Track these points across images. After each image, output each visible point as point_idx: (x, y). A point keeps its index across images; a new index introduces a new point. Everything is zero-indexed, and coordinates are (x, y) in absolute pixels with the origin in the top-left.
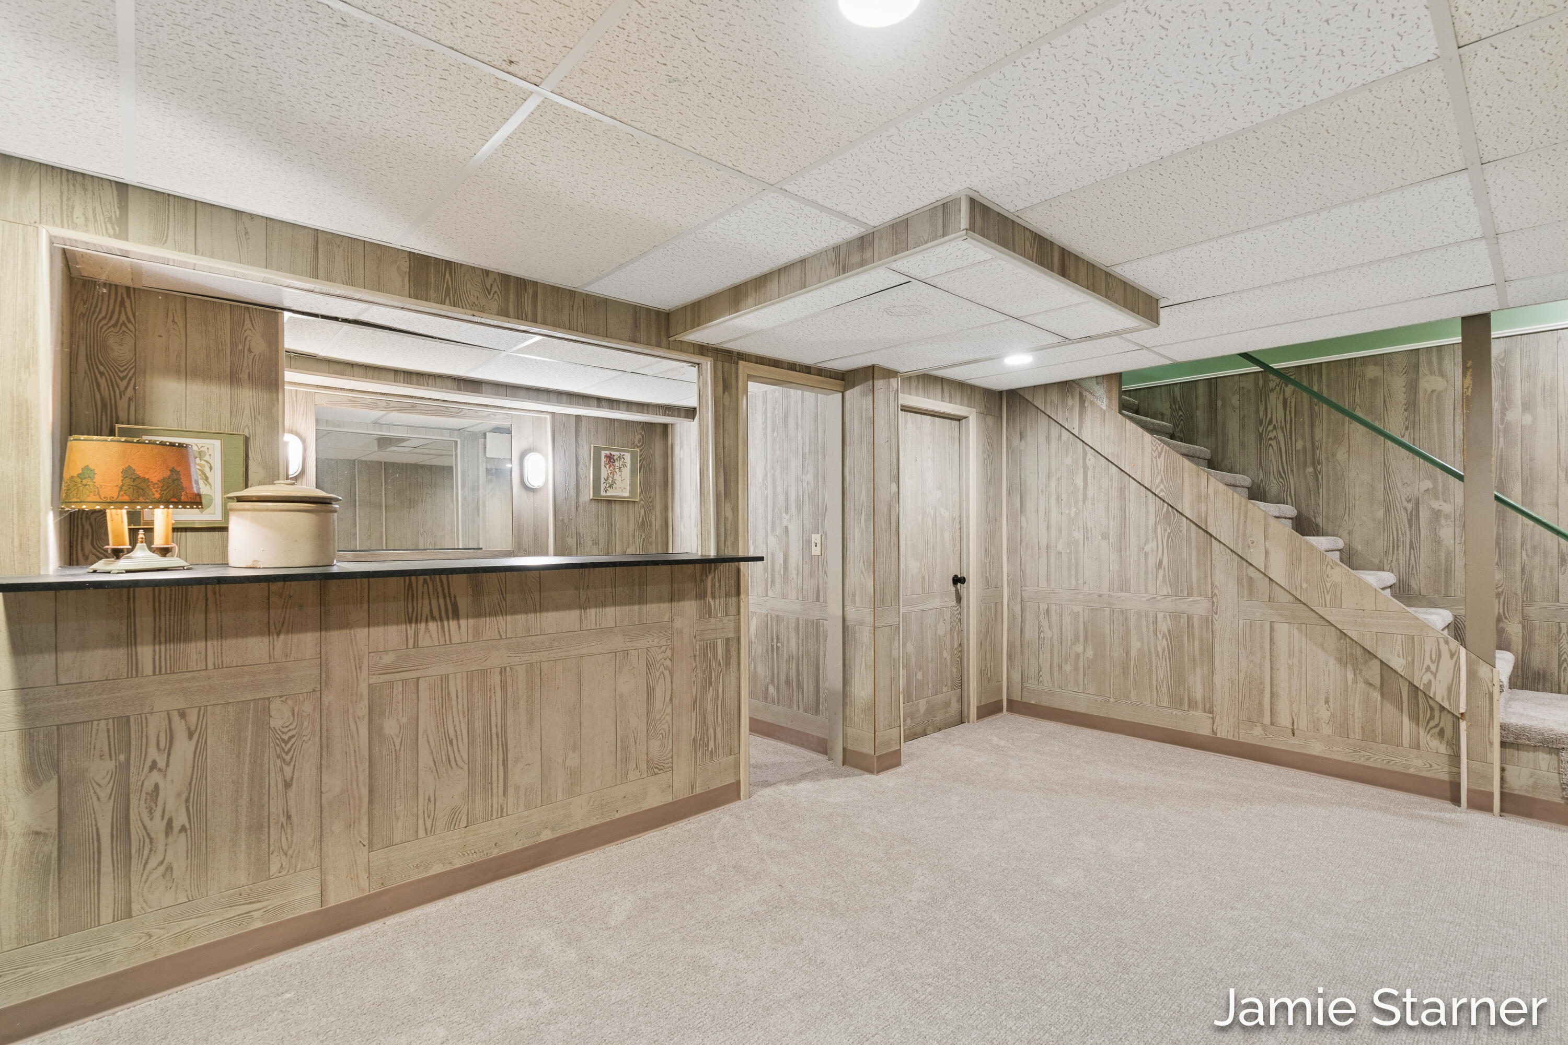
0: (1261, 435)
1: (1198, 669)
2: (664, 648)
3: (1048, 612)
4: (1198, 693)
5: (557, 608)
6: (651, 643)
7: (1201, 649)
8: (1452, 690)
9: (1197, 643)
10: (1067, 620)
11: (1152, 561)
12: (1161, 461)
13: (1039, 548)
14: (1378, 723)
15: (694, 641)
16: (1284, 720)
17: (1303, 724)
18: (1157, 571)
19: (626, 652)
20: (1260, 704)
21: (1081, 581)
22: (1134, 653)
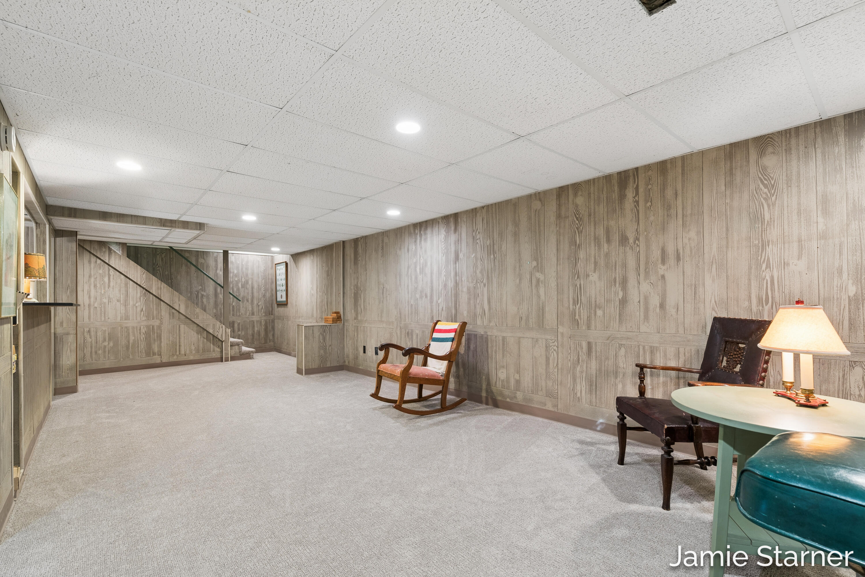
0: (154, 268)
1: (156, 343)
3: (89, 331)
4: (156, 350)
7: (157, 336)
8: (222, 335)
9: (156, 334)
10: (99, 334)
11: (139, 309)
12: (144, 276)
13: (84, 306)
14: (206, 347)
16: (183, 352)
17: (188, 352)
18: (141, 312)
20: (176, 349)
21: (106, 318)
22: (131, 341)
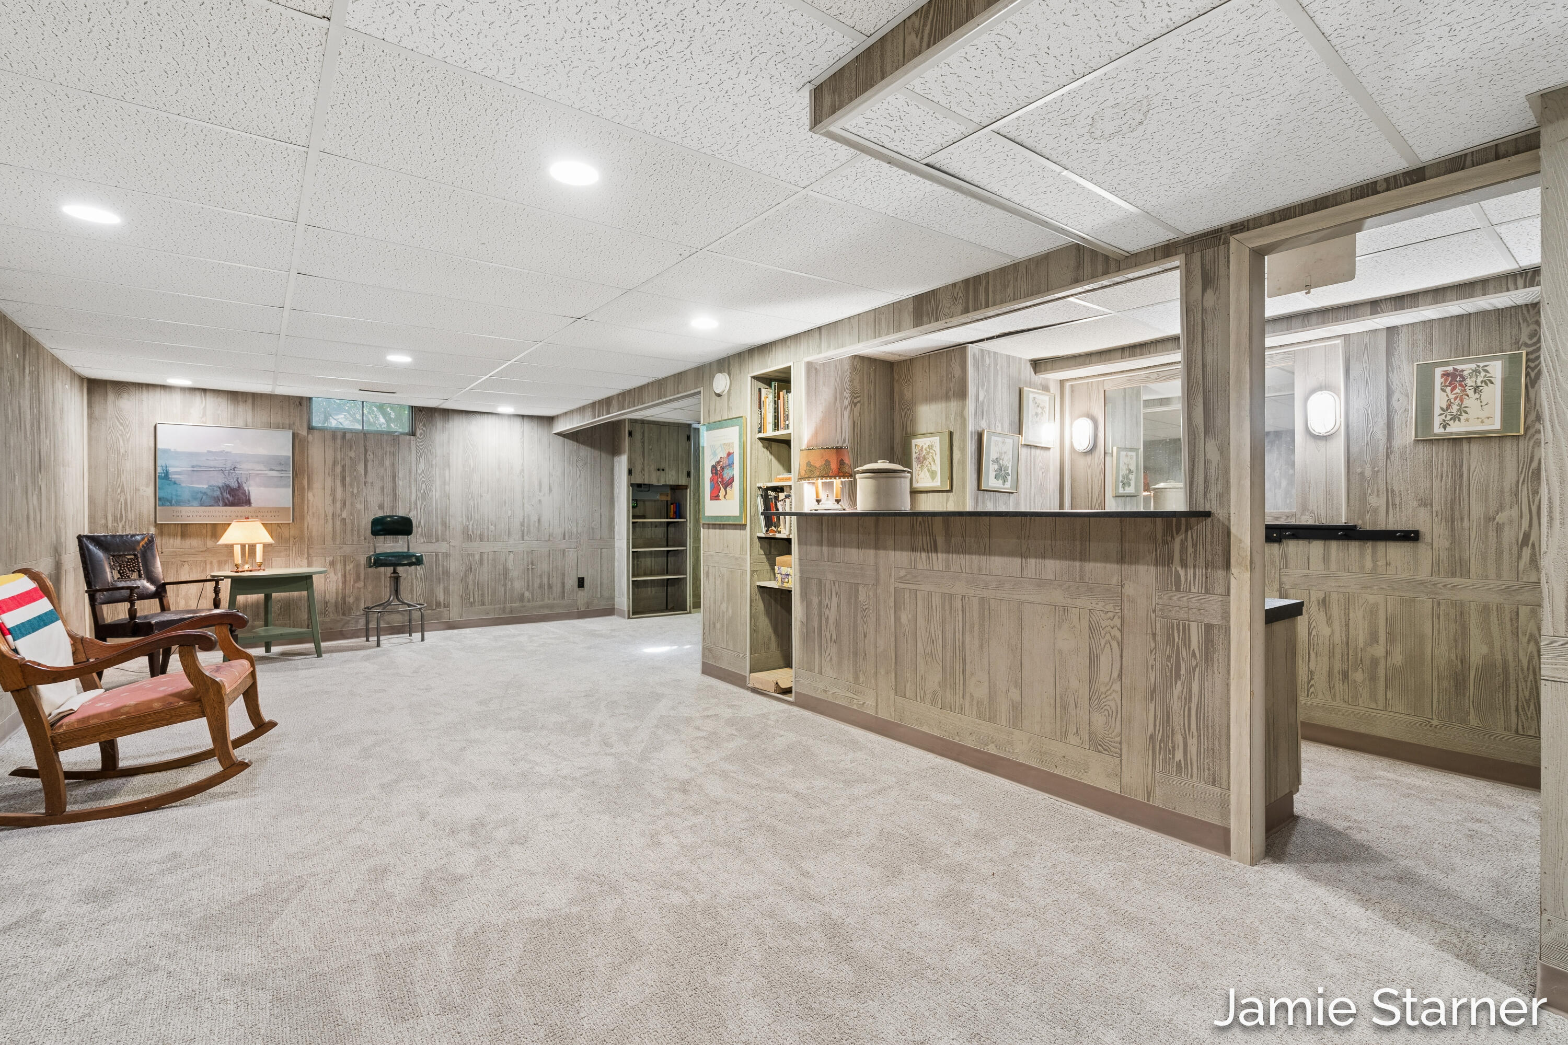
2: (1111, 615)
5: (1002, 554)
6: (1094, 605)
15: (1153, 616)
19: (1066, 609)
